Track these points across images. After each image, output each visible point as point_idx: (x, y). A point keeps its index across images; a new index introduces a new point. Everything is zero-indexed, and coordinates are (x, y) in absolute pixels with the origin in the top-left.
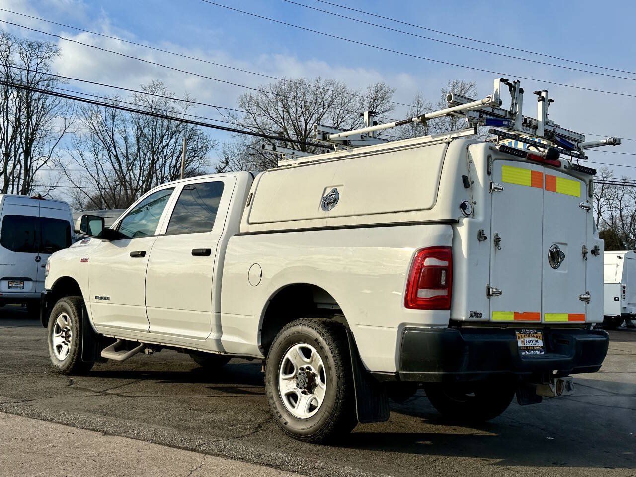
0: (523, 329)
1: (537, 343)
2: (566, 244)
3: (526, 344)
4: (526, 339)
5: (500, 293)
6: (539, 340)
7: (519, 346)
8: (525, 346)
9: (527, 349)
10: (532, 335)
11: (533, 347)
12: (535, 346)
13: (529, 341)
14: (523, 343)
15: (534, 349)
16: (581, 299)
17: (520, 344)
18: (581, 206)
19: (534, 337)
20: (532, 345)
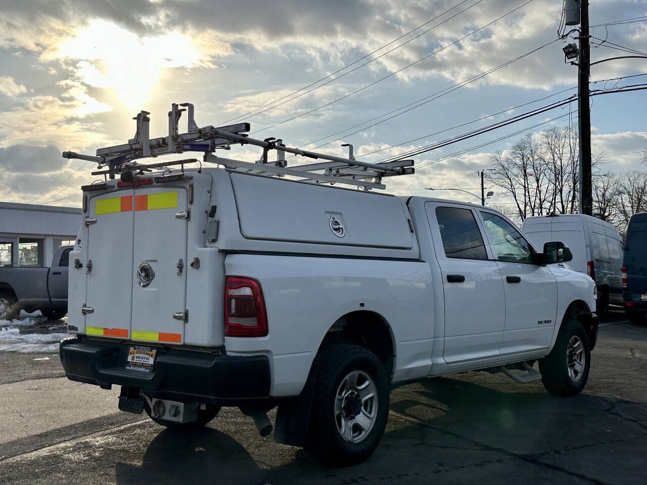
0: (137, 345)
1: (148, 361)
2: (156, 261)
3: (135, 359)
4: (136, 355)
5: (92, 311)
6: (150, 358)
7: (128, 360)
8: (135, 361)
9: (135, 365)
10: (146, 352)
11: (143, 364)
12: (145, 362)
13: (139, 357)
14: (133, 358)
15: (142, 365)
16: (175, 317)
17: (129, 359)
18: (177, 217)
19: (147, 354)
20: (142, 362)
